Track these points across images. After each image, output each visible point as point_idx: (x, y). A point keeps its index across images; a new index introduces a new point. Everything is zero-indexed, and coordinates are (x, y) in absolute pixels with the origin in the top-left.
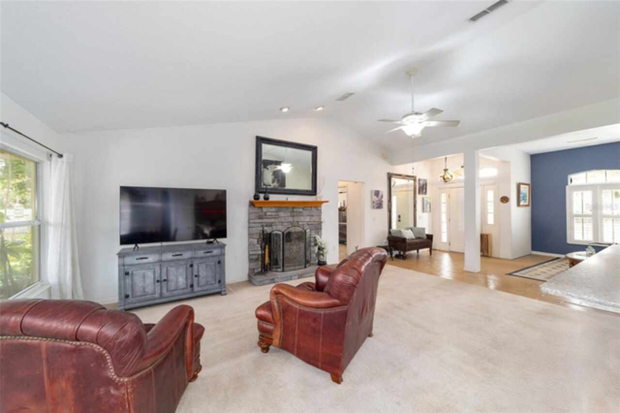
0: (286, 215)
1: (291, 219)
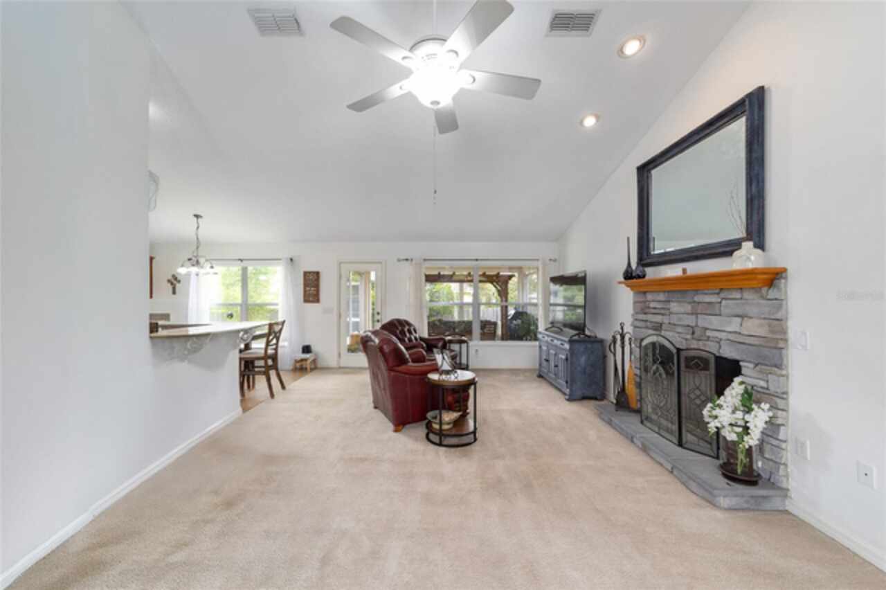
0: (682, 310)
1: (690, 321)
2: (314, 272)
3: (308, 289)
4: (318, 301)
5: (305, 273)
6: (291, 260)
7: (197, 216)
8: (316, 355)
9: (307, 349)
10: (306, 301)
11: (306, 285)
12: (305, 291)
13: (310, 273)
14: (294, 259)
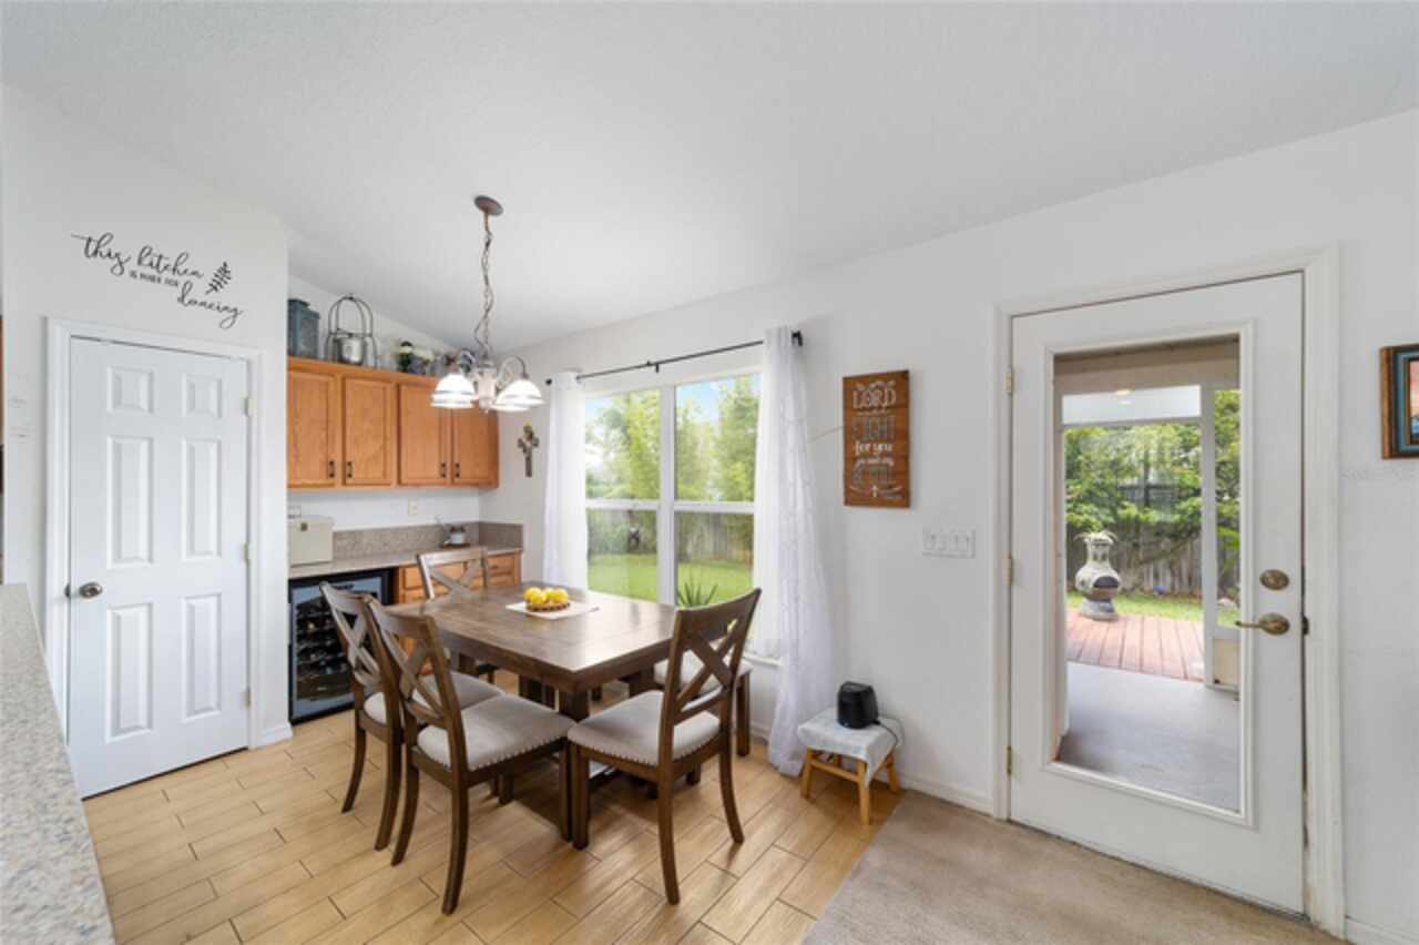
2: (886, 377)
3: (859, 448)
4: (903, 499)
5: (850, 384)
6: (797, 336)
7: (486, 205)
8: (899, 737)
9: (857, 707)
10: (855, 497)
11: (852, 434)
12: (850, 458)
13: (865, 379)
14: (803, 333)
